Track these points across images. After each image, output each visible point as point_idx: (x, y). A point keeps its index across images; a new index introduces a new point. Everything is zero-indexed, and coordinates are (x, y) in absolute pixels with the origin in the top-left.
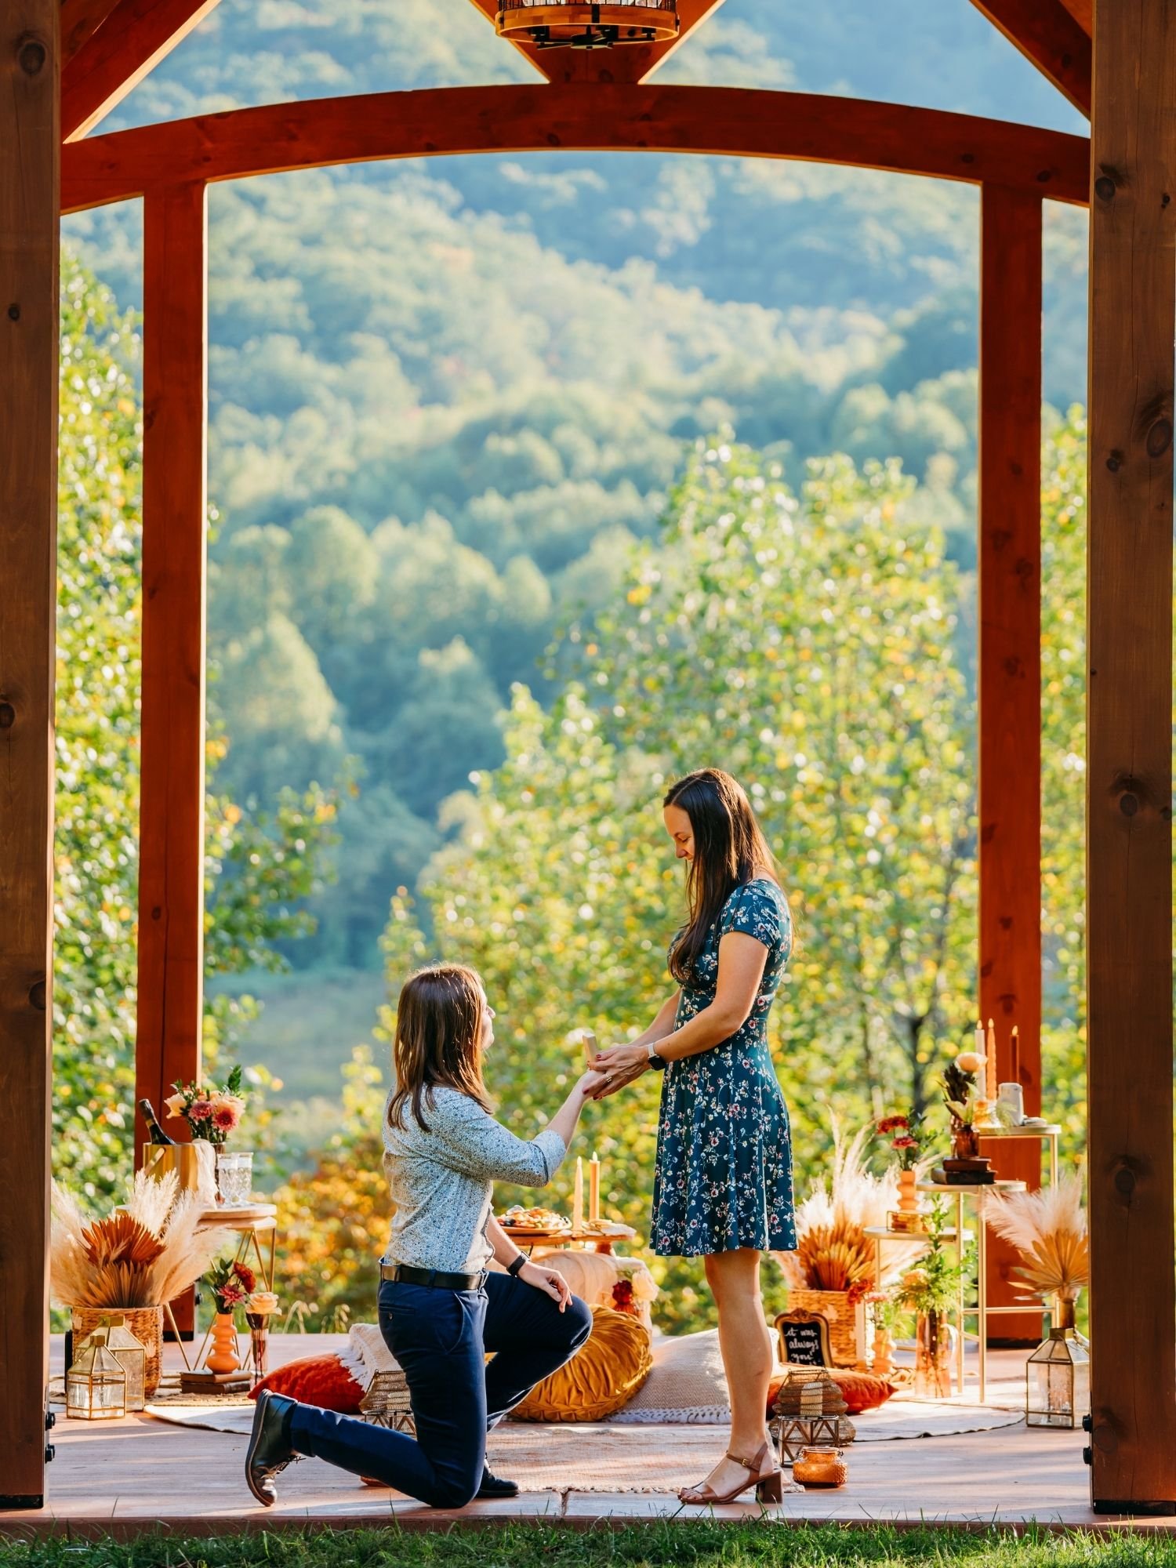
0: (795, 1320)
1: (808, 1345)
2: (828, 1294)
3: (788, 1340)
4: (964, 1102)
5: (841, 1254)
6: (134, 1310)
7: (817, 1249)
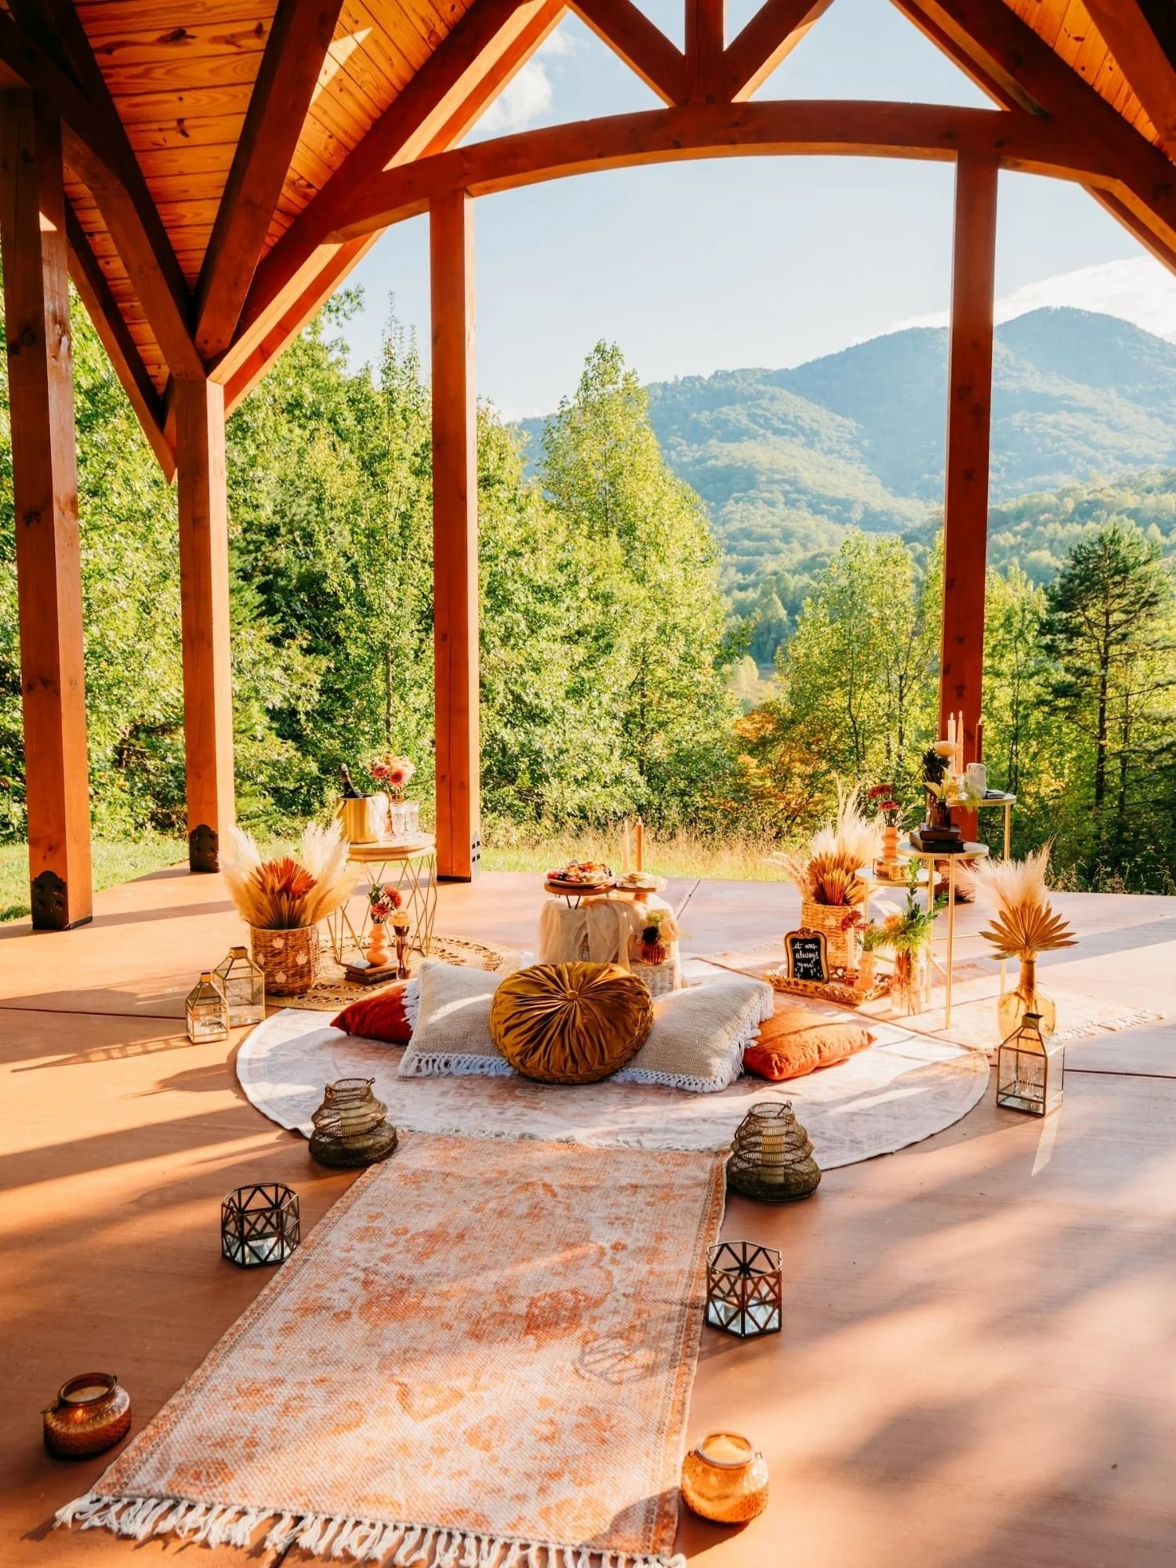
0: (801, 937)
1: (811, 955)
2: (828, 908)
3: (795, 952)
4: (939, 783)
5: (839, 876)
6: (286, 931)
7: (824, 871)
